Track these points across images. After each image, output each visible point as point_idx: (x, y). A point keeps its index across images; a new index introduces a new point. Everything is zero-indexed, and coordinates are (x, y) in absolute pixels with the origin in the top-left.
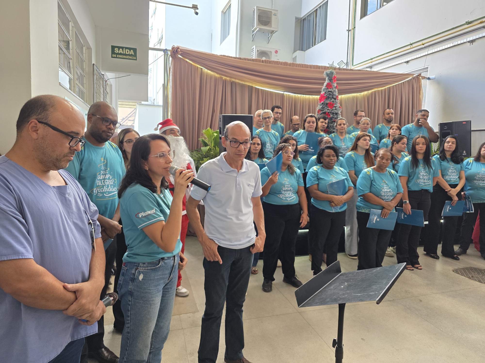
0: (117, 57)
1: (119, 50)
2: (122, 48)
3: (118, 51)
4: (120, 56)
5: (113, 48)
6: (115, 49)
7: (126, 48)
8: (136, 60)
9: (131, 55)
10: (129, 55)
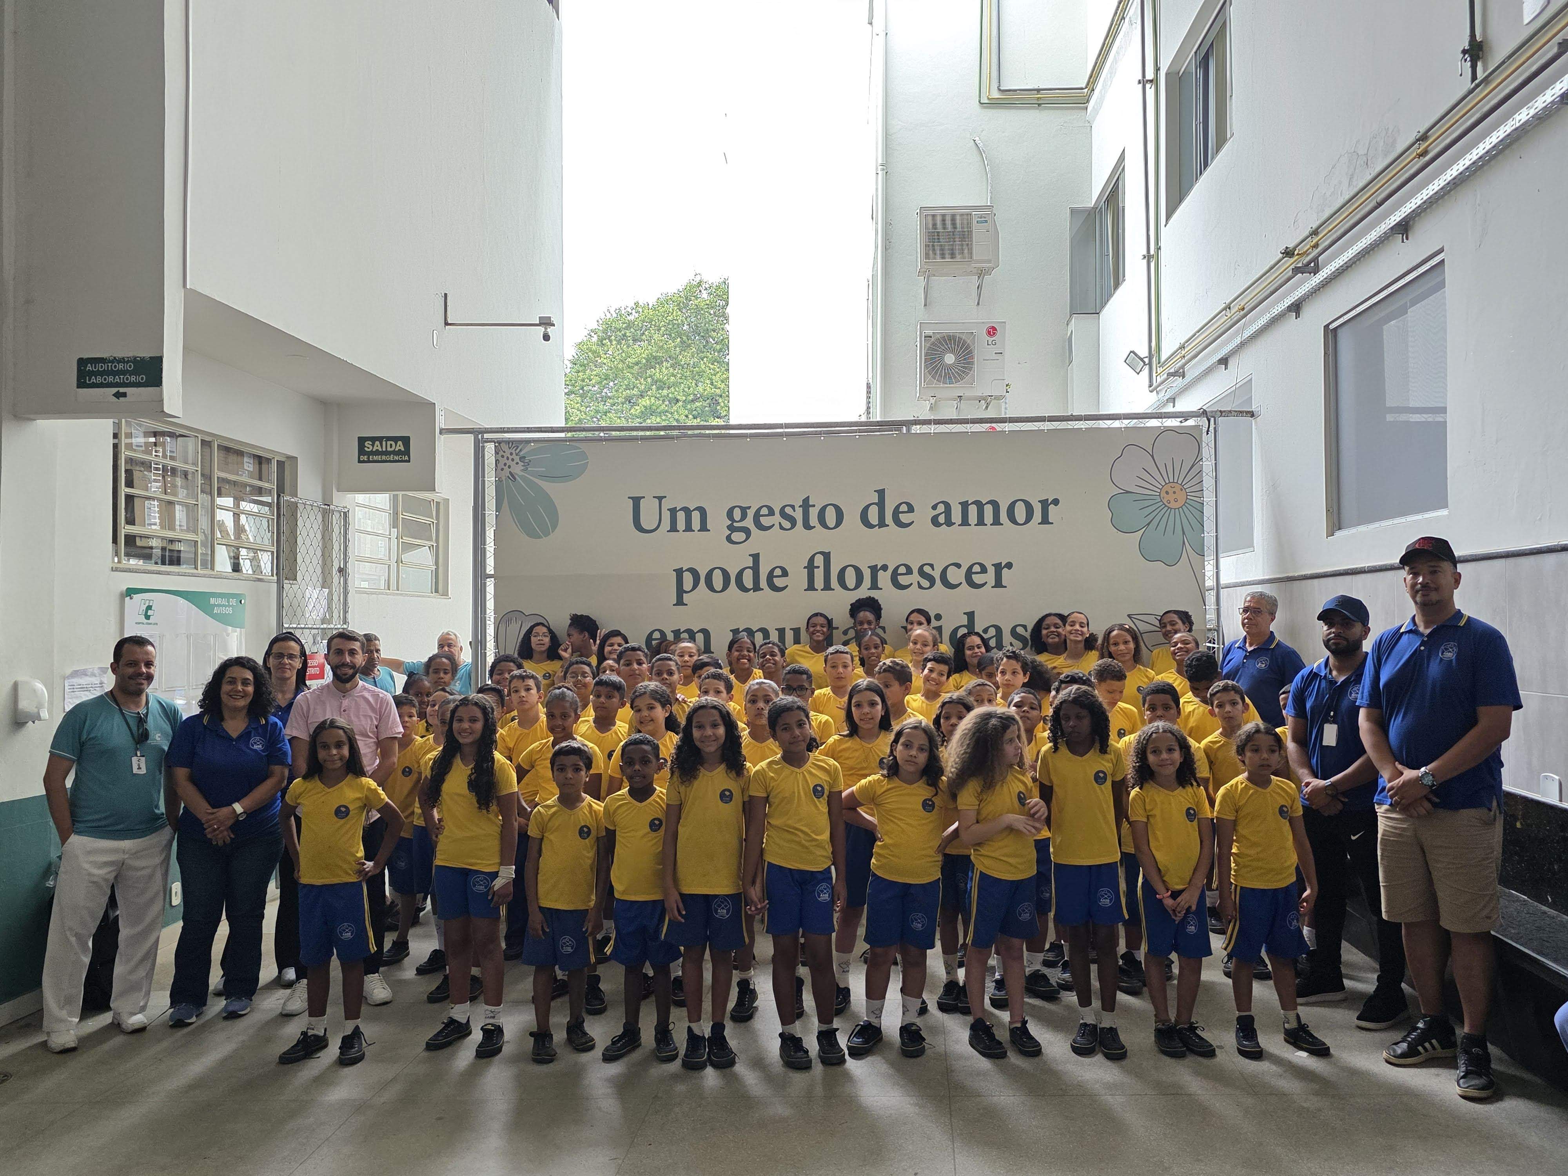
0: (369, 461)
1: (373, 446)
2: (380, 439)
3: (371, 447)
4: (375, 458)
5: (362, 441)
6: (366, 444)
7: (389, 439)
8: (409, 461)
9: (399, 453)
10: (395, 453)
